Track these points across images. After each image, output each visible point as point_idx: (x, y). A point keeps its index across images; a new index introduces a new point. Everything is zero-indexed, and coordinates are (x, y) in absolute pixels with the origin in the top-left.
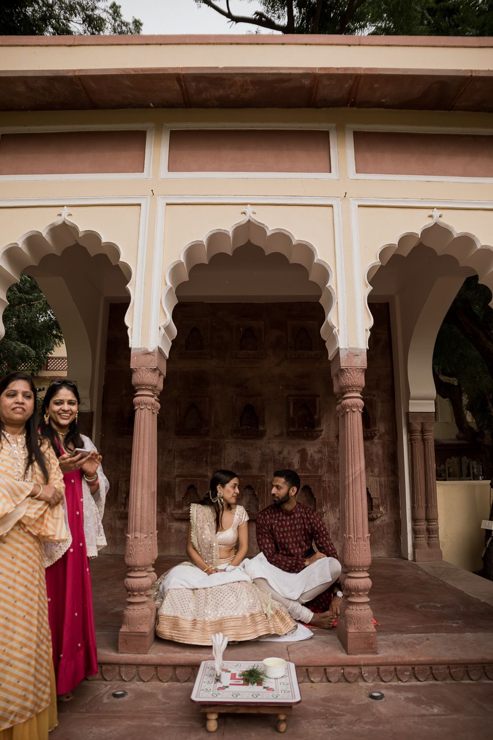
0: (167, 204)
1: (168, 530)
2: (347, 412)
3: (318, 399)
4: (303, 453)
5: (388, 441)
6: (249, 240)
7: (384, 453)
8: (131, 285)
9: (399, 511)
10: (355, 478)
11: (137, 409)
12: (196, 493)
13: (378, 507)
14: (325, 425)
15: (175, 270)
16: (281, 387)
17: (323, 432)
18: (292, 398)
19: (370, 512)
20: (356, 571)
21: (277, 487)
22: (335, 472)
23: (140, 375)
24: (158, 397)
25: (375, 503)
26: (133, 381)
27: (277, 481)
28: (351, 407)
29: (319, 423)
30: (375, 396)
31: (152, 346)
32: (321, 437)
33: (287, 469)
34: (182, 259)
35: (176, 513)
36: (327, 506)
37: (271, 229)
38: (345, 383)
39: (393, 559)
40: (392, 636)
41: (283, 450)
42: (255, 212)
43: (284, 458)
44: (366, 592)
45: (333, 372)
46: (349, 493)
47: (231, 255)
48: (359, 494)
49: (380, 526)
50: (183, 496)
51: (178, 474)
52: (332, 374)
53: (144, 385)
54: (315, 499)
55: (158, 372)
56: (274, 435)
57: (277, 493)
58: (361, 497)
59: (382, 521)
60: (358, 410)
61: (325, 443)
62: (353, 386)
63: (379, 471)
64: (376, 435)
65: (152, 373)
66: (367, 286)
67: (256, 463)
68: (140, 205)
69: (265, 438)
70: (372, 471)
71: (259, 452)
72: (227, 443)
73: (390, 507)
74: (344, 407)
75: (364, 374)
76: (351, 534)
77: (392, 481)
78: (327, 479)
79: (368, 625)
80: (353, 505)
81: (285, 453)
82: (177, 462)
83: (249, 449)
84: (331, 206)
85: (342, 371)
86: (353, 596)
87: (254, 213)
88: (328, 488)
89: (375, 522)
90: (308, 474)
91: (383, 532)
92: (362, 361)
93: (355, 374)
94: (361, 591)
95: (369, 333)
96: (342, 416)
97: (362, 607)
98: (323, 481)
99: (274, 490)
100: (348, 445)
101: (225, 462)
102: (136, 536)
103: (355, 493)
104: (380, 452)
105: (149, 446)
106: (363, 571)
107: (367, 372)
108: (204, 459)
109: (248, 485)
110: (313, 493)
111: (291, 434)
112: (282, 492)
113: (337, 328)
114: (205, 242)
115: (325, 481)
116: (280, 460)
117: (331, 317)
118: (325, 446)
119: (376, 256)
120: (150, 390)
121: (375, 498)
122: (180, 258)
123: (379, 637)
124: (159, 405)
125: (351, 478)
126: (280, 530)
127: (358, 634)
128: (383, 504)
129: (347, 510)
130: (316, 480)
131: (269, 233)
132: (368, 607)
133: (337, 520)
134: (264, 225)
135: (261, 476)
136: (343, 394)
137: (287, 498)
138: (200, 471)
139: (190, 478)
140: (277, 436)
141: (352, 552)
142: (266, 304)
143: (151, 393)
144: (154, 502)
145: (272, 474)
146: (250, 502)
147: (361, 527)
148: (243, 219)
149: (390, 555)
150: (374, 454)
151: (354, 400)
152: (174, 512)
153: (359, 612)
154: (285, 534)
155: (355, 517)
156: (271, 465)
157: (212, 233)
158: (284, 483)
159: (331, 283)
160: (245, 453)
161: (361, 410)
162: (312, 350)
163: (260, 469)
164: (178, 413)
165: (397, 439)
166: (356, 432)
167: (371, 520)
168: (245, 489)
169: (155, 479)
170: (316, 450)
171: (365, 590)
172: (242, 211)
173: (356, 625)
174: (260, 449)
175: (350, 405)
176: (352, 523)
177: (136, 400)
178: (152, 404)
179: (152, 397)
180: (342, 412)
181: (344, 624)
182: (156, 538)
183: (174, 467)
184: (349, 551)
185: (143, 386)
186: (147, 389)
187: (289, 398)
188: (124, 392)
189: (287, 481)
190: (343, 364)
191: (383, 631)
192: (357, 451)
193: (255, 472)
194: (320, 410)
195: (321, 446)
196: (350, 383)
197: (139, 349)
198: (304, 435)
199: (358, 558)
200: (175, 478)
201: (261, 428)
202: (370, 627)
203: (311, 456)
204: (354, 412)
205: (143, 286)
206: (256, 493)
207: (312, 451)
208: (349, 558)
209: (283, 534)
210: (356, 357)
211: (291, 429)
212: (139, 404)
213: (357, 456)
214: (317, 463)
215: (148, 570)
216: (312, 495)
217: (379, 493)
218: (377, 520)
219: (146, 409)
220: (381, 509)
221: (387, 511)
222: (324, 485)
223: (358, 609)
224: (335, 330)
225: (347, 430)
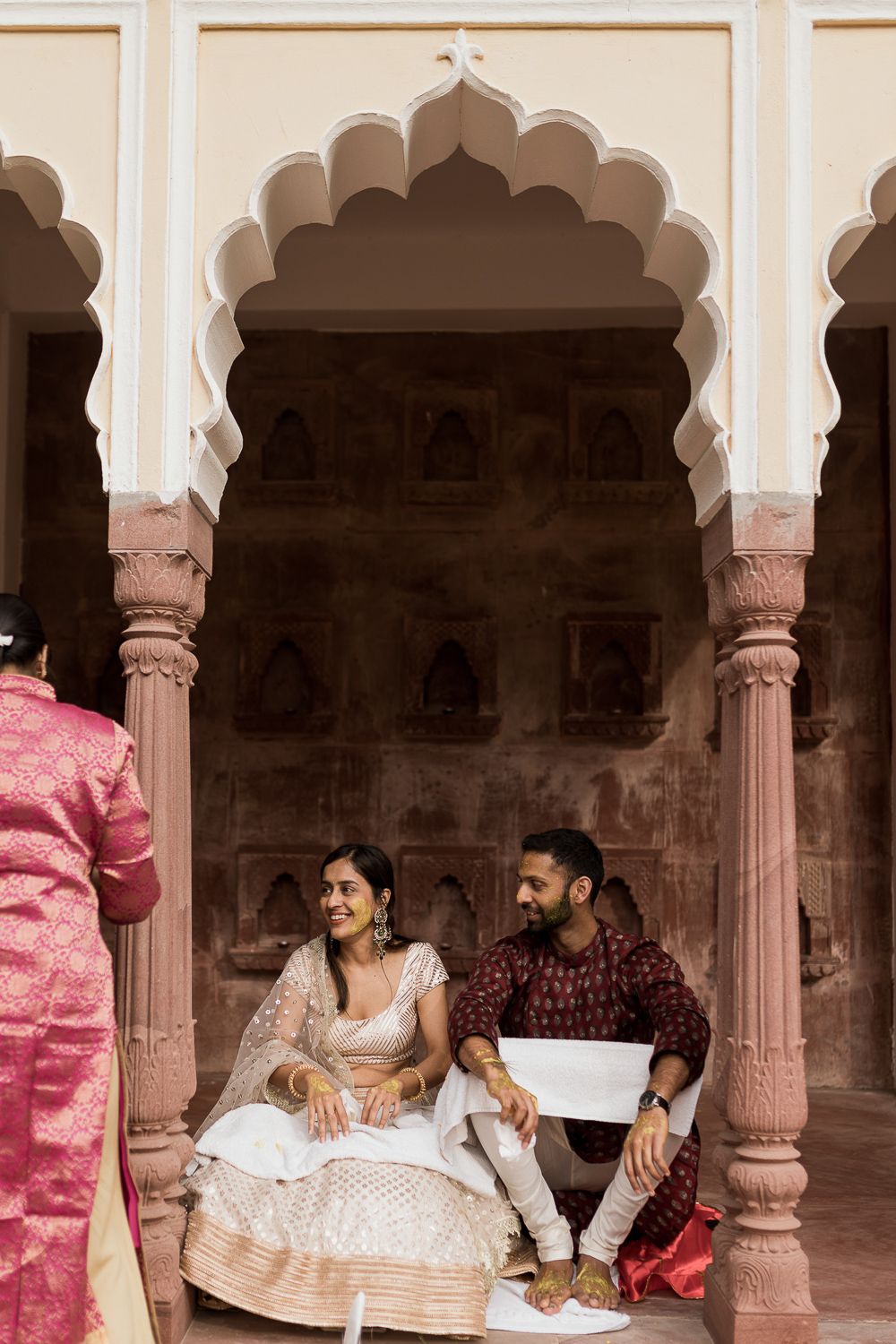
0: (205, 29)
1: (217, 1001)
2: (748, 686)
3: (654, 627)
4: (608, 785)
5: (864, 752)
6: (460, 149)
7: (849, 788)
8: (100, 299)
9: (890, 957)
10: (766, 879)
11: (130, 675)
12: (298, 896)
13: (826, 943)
14: (673, 703)
15: (235, 247)
16: (544, 591)
17: (668, 726)
18: (577, 623)
19: (805, 957)
20: (762, 1143)
21: (535, 884)
22: (700, 841)
23: (138, 575)
24: (191, 637)
25: (818, 932)
26: (117, 591)
27: (531, 865)
28: (759, 670)
29: (657, 700)
30: (827, 618)
31: (171, 490)
32: (661, 739)
33: (560, 826)
34: (256, 214)
35: (241, 955)
36: (674, 937)
37: (530, 111)
38: (745, 600)
39: (868, 1093)
40: (860, 1324)
41: (548, 776)
42: (482, 52)
43: (550, 797)
44: (789, 1201)
45: (709, 563)
46: (745, 919)
47: (404, 196)
48: (776, 924)
49: (831, 999)
50: (260, 907)
51: (243, 841)
52: (706, 570)
53: (149, 603)
54: (640, 918)
55: (190, 564)
56: (524, 732)
57: (534, 900)
58: (783, 932)
59: (837, 984)
60: (782, 680)
61: (674, 757)
62: (769, 608)
63: (833, 841)
64: (826, 735)
65: (173, 570)
66: (825, 297)
67: (469, 808)
68: (115, 30)
69: (497, 742)
70: (812, 840)
71: (481, 780)
72: (387, 753)
73: (863, 946)
74: (739, 672)
75: (803, 570)
76: (748, 1039)
77: (872, 870)
78: (677, 861)
79: (793, 1296)
80: (758, 954)
81: (555, 784)
82: (241, 808)
83: (449, 772)
84: (725, 28)
85: (736, 562)
86: (751, 1211)
87: (479, 58)
88: (678, 887)
89: (815, 988)
90: (620, 846)
91: (840, 1018)
92: (799, 534)
93: (777, 572)
94: (776, 1198)
95: (825, 446)
96: (732, 695)
97: (777, 1243)
98: (666, 867)
99: (525, 893)
100: (747, 781)
101: (379, 807)
102: (136, 1037)
103: (765, 922)
104: (839, 786)
105: (169, 782)
106: (784, 1142)
107: (813, 568)
108: (321, 800)
109: (445, 874)
110: (635, 900)
111: (573, 730)
112: (549, 897)
113: (726, 433)
114: (325, 160)
115: (672, 865)
116: (538, 805)
117: (710, 398)
118: (672, 765)
119: (863, 198)
120: (169, 617)
121: (817, 919)
122: (247, 210)
123: (825, 1326)
124: (193, 661)
125: (753, 877)
126: (542, 1004)
127: (764, 1318)
128: (840, 935)
129: (740, 968)
130: (643, 861)
131: (523, 127)
132: (794, 1243)
133: (705, 979)
134: (507, 97)
135: (485, 849)
136: (739, 631)
137: (564, 914)
138: (309, 834)
139: (280, 856)
140: (532, 733)
141: (752, 1089)
142: (507, 335)
143: (169, 628)
144: (185, 939)
145: (516, 842)
146: (450, 924)
147: (781, 1020)
148: (441, 81)
149: (856, 1083)
150: (821, 789)
151: (772, 649)
152: (233, 951)
153: (767, 1258)
154: (557, 1018)
155: (762, 990)
156: (512, 818)
157: (345, 127)
158: (552, 869)
159: (713, 291)
160: (438, 784)
161: (789, 680)
162: (639, 478)
163: (483, 828)
164: (242, 666)
165: (891, 747)
166: (773, 743)
167: (807, 980)
168: (436, 886)
169: (186, 872)
170: (646, 775)
171: (787, 1197)
172: (441, 52)
173: (759, 1294)
174: (483, 772)
175: (757, 664)
176: (752, 1006)
177: (129, 647)
178: (176, 661)
179: (175, 637)
180: (732, 683)
181: (724, 1289)
182: (191, 1040)
183: (233, 824)
184: (744, 1085)
185: (148, 607)
186: (158, 615)
187: (570, 623)
188: (83, 605)
189: (559, 863)
190: (741, 542)
191: (835, 1309)
192: (774, 800)
193: (466, 836)
194: (660, 657)
195: (661, 764)
196: (758, 599)
197: (132, 496)
198: (613, 733)
199: (767, 1107)
200: (236, 856)
201: (485, 711)
202: (800, 1302)
203: (632, 794)
204: (769, 685)
205: (138, 300)
206: (470, 898)
207: (634, 780)
208: (744, 1105)
209: (551, 1017)
210: (781, 521)
211: (575, 714)
212: (137, 661)
213: (773, 814)
214: (648, 814)
215: (168, 1130)
216: (633, 906)
217: (829, 904)
218: (821, 982)
219: (159, 674)
220: (836, 950)
221: (852, 955)
222: (668, 877)
223: (765, 1247)
224: (720, 439)
225: (747, 738)
